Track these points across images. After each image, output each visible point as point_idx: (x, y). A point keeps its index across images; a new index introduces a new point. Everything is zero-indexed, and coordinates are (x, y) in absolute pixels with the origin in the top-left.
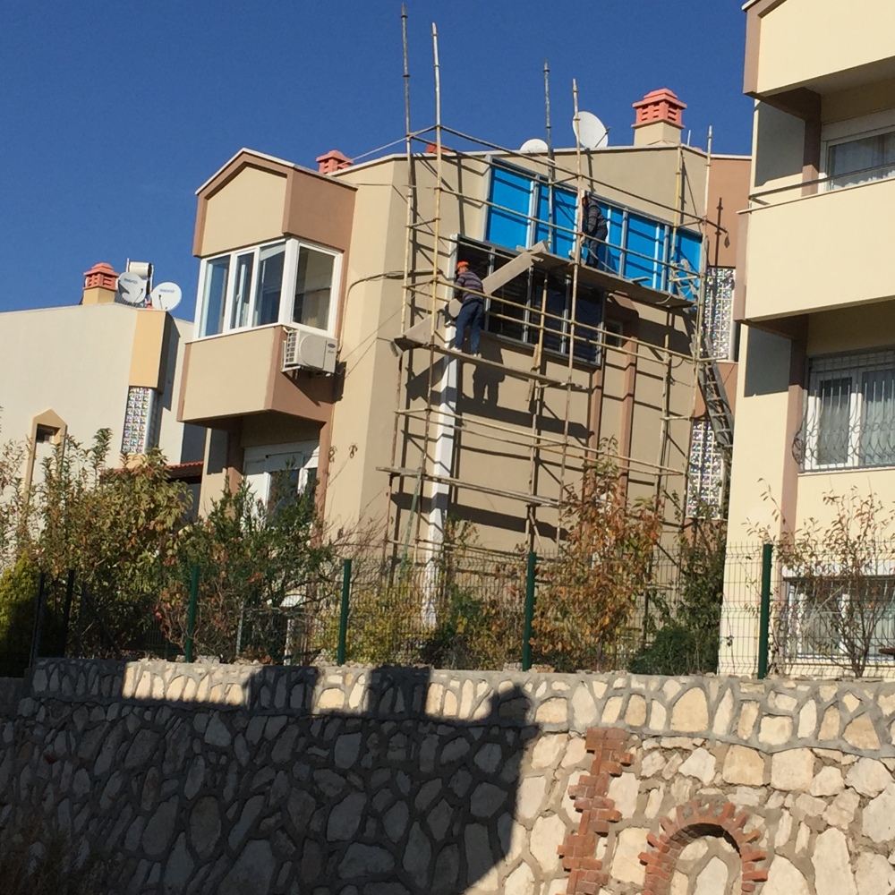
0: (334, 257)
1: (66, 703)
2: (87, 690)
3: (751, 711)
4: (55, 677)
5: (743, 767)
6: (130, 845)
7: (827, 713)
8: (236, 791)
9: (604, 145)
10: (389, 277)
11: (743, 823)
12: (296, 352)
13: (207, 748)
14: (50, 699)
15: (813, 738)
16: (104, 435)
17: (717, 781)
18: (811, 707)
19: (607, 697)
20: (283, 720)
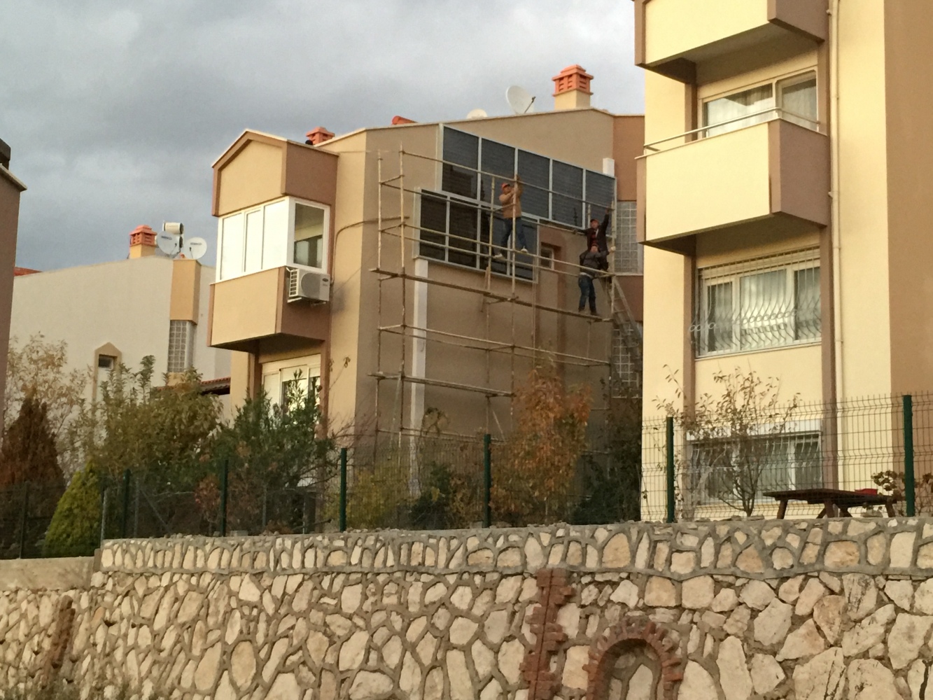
0: (323, 210)
1: (130, 574)
2: (145, 563)
3: (663, 549)
4: (119, 554)
5: (660, 594)
6: (186, 683)
7: (723, 547)
8: (267, 636)
9: (532, 111)
11: (661, 638)
12: (297, 287)
13: (241, 604)
14: (115, 572)
15: (712, 566)
16: (148, 361)
17: (641, 604)
18: (710, 543)
19: (552, 545)
20: (299, 578)
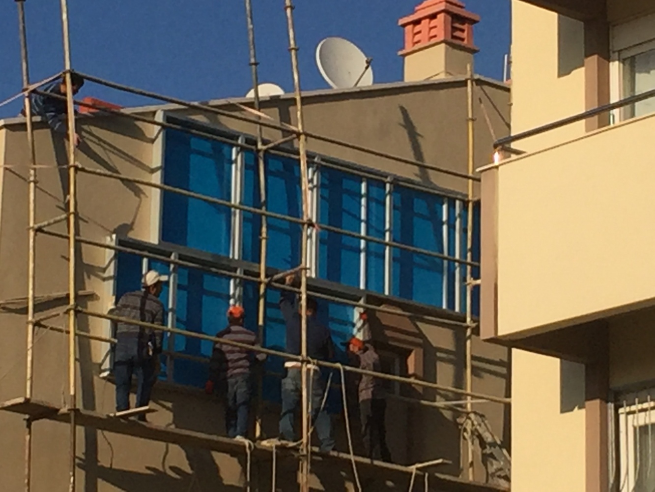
9: (367, 81)
10: (5, 310)
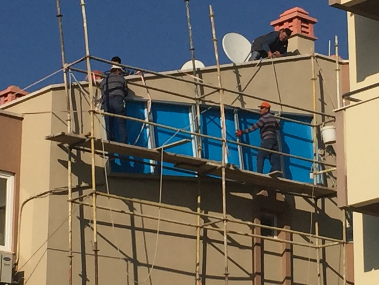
0: (6, 180)
10: (55, 194)
